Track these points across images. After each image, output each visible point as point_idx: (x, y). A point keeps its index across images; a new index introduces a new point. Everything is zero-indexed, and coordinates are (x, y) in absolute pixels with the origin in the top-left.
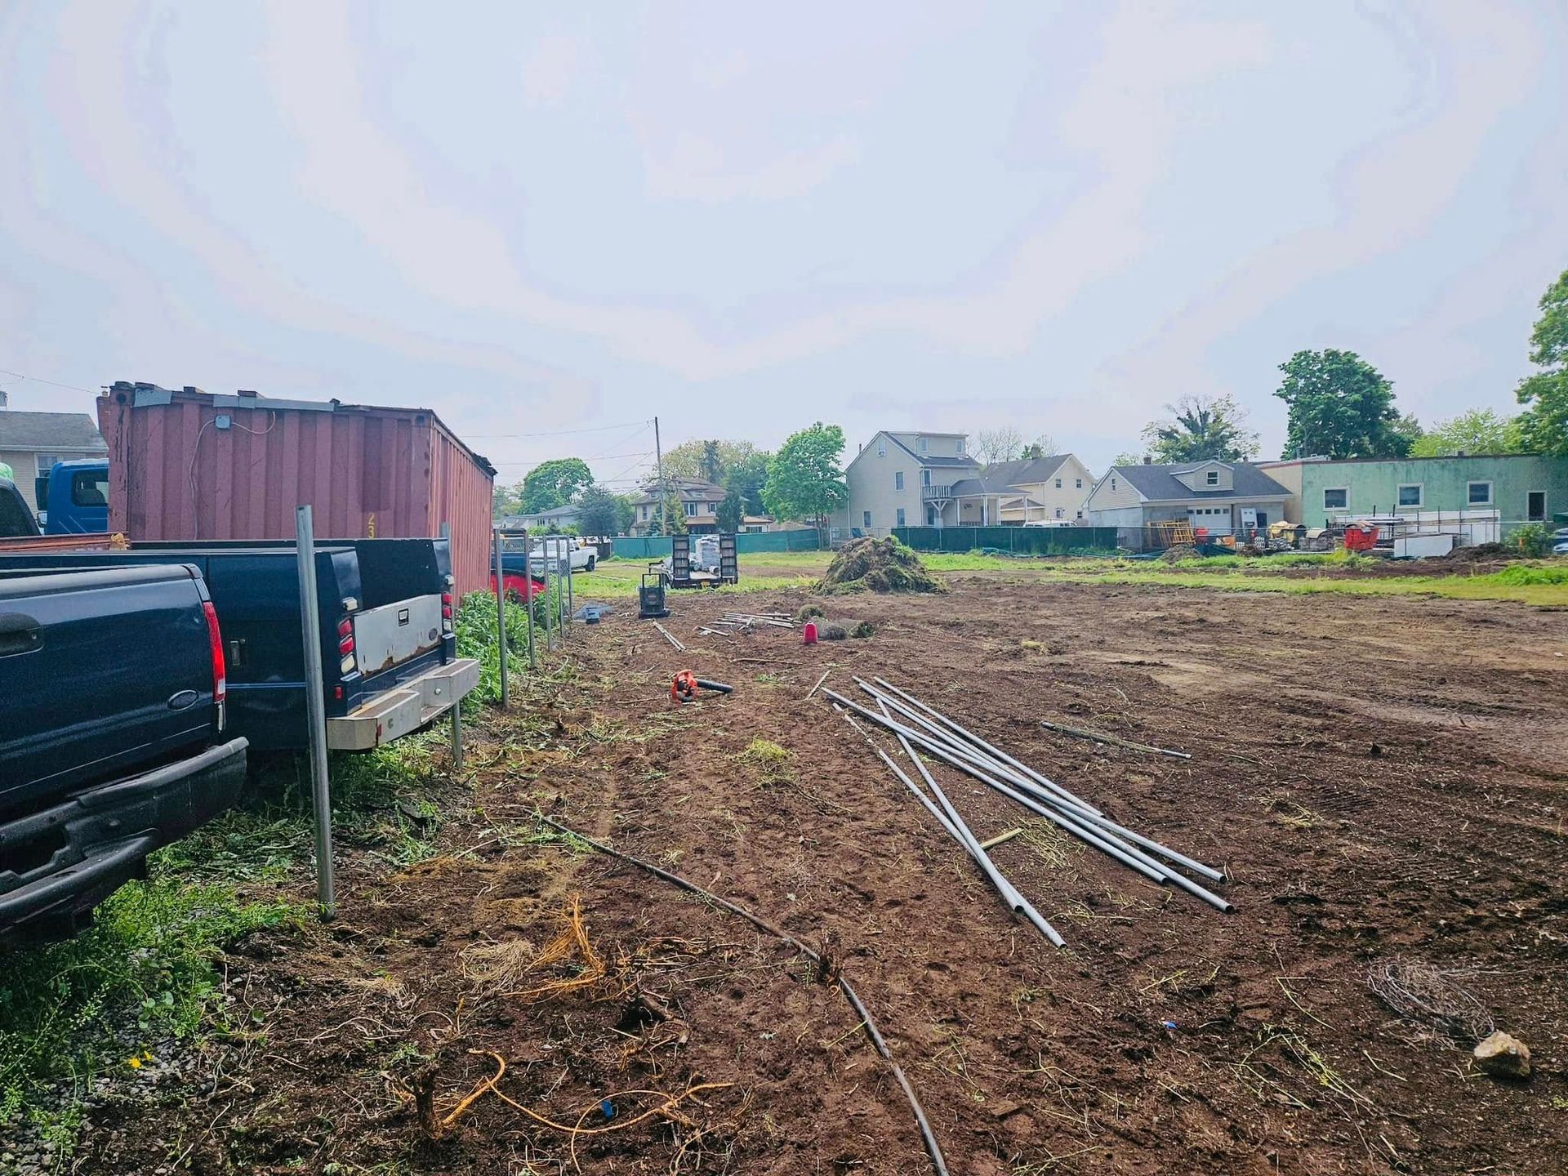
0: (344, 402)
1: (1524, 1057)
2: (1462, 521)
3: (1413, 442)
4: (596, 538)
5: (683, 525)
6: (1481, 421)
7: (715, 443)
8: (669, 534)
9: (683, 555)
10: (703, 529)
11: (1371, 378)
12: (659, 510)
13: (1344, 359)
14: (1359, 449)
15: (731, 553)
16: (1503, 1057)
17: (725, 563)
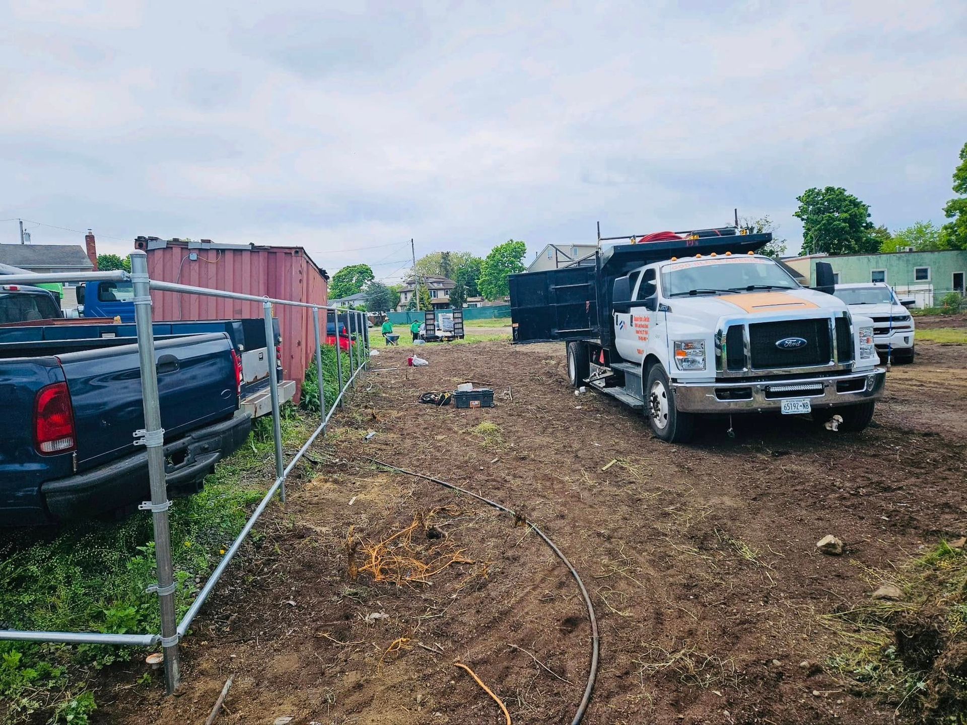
0: (256, 244)
1: (839, 545)
2: (909, 292)
3: (882, 242)
4: (377, 312)
5: (429, 304)
6: (924, 230)
7: (448, 253)
8: (421, 309)
9: (431, 322)
10: (442, 306)
11: (855, 203)
12: (415, 295)
13: (837, 192)
14: (849, 247)
15: (460, 321)
16: (829, 545)
17: (457, 326)
